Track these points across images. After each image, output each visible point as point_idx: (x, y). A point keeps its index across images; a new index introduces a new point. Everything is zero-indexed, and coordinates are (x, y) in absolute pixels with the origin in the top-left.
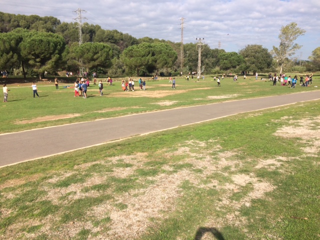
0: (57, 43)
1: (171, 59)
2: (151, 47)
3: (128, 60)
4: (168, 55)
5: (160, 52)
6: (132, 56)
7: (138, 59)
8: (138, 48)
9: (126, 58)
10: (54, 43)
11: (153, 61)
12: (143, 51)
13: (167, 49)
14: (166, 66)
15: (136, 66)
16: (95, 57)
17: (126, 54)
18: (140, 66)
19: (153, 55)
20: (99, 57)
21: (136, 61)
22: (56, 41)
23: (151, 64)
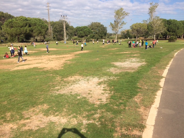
1: (43, 29)
2: (27, 20)
3: (9, 30)
4: (41, 27)
5: (35, 24)
6: (12, 27)
7: (17, 29)
8: (17, 21)
9: (8, 28)
11: (30, 30)
12: (22, 23)
13: (40, 22)
14: (40, 34)
15: (16, 35)
17: (7, 25)
18: (20, 34)
19: (30, 26)
21: (16, 31)
23: (28, 33)
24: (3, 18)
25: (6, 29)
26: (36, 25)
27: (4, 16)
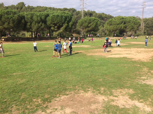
0: (67, 17)
1: (136, 26)
2: (124, 19)
3: (109, 27)
4: (134, 23)
6: (111, 25)
7: (115, 26)
8: (116, 20)
9: (108, 26)
10: (65, 17)
11: (124, 27)
12: (119, 21)
13: (134, 20)
14: (132, 30)
15: (113, 31)
16: (89, 25)
17: (108, 23)
18: (116, 30)
19: (125, 23)
20: (91, 25)
21: (114, 28)
22: (66, 16)
23: (122, 29)
24: (106, 19)
25: (107, 27)
26: (130, 22)
27: (107, 17)
